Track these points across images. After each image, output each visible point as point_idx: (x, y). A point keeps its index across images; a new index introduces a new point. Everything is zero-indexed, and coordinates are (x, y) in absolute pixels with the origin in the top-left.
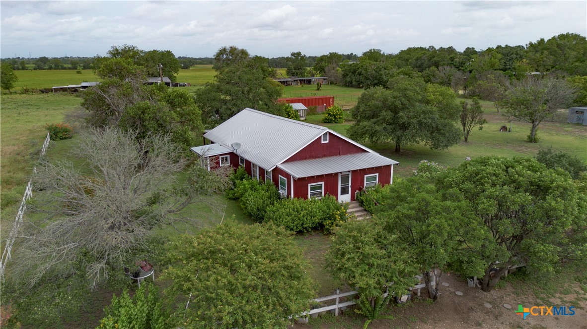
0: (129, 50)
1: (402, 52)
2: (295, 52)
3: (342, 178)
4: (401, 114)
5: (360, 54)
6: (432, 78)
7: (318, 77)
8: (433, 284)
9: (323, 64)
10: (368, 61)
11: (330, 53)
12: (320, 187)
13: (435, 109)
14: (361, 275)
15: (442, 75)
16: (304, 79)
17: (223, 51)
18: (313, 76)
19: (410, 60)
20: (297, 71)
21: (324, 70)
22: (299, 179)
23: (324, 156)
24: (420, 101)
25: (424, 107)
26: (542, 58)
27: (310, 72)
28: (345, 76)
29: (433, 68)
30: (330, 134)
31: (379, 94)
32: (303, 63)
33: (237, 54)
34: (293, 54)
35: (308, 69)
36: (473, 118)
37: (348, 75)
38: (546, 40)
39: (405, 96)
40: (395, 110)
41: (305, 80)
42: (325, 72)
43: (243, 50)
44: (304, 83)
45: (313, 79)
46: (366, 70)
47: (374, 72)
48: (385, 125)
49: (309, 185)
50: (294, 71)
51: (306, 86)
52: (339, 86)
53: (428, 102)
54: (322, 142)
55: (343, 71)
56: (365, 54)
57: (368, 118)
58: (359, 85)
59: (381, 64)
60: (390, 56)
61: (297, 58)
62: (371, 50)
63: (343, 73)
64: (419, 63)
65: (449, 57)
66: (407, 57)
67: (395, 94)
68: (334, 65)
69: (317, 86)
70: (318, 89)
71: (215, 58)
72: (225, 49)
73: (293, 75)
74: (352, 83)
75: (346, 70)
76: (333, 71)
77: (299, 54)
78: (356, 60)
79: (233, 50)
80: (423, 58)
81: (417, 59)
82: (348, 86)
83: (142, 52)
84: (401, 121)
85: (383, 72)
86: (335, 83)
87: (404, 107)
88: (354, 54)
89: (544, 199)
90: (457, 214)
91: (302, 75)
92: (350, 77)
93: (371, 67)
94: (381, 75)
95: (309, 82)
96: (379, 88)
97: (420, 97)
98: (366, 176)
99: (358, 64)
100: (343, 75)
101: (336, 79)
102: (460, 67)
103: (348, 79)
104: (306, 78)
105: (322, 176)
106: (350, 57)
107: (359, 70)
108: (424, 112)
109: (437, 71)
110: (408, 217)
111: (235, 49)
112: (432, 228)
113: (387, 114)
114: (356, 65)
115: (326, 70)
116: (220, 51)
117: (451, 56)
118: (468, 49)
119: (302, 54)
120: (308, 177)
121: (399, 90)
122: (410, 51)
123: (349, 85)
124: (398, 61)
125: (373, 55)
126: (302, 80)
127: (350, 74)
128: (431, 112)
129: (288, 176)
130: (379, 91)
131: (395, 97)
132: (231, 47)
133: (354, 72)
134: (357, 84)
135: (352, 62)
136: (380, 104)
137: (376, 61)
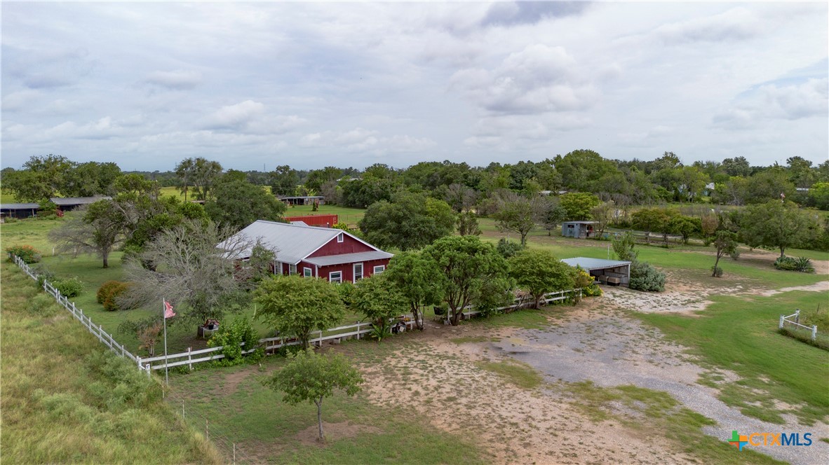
0: (56, 161)
1: (413, 168)
2: (282, 165)
3: (356, 268)
4: (404, 223)
5: (361, 169)
6: (443, 197)
7: (311, 196)
8: (420, 321)
9: (318, 180)
10: (373, 178)
11: (326, 168)
12: (339, 276)
13: (431, 218)
14: (375, 304)
15: (453, 193)
16: (294, 198)
17: (188, 163)
18: (305, 194)
19: (421, 178)
20: (285, 189)
21: (319, 187)
22: (323, 267)
23: (340, 253)
24: (419, 213)
25: (422, 217)
26: (552, 176)
27: (302, 190)
28: (346, 194)
29: (444, 186)
30: (344, 234)
31: (383, 207)
32: (292, 179)
33: (207, 168)
34: (279, 168)
35: (300, 186)
36: (470, 229)
37: (349, 193)
38: (563, 157)
39: (406, 208)
40: (398, 220)
41: (295, 200)
42: (320, 191)
43: (214, 162)
44: (295, 203)
45: (306, 199)
46: (370, 187)
47: (380, 190)
48: (390, 234)
49: (330, 273)
50: (281, 188)
51: (297, 207)
52: (339, 206)
53: (426, 213)
54: (338, 242)
55: (343, 188)
56: (368, 169)
57: (375, 229)
58: (364, 205)
59: (387, 181)
60: (400, 172)
61: (284, 173)
62: (375, 165)
63: (343, 191)
64: (431, 180)
65: (462, 174)
66: (417, 173)
67: (399, 206)
68: (332, 182)
69: (312, 206)
70: (314, 210)
71: (177, 173)
72: (189, 162)
73: (280, 193)
74: (355, 203)
75: (347, 188)
76: (330, 189)
77: (287, 168)
78: (357, 177)
79: (200, 162)
80: (435, 175)
81: (429, 176)
82: (351, 207)
83: (74, 164)
84: (404, 229)
85: (389, 190)
86: (334, 203)
87: (405, 217)
88: (354, 168)
89: (474, 255)
90: (428, 267)
91: (292, 193)
92: (353, 196)
93: (377, 183)
94: (388, 192)
95: (301, 202)
96: (383, 201)
97: (419, 209)
98: (374, 267)
99: (361, 181)
100: (344, 193)
101: (335, 199)
102: (474, 184)
103: (350, 198)
104: (297, 197)
105: (340, 265)
106: (349, 172)
107: (363, 188)
108: (422, 222)
109: (448, 190)
110: (401, 271)
111: (204, 161)
112: (414, 274)
113: (392, 224)
114: (359, 182)
115: (323, 187)
116: (183, 163)
117: (465, 173)
118: (492, 164)
119: (291, 168)
120: (330, 266)
121: (402, 203)
122: (421, 166)
123: (351, 205)
124: (407, 178)
125: (378, 171)
126: (292, 200)
127: (352, 192)
128: (428, 222)
129: (312, 266)
130: (383, 204)
131: (399, 210)
132: (198, 159)
133: (357, 190)
134: (361, 204)
135: (354, 179)
136: (386, 216)
137: (381, 178)
